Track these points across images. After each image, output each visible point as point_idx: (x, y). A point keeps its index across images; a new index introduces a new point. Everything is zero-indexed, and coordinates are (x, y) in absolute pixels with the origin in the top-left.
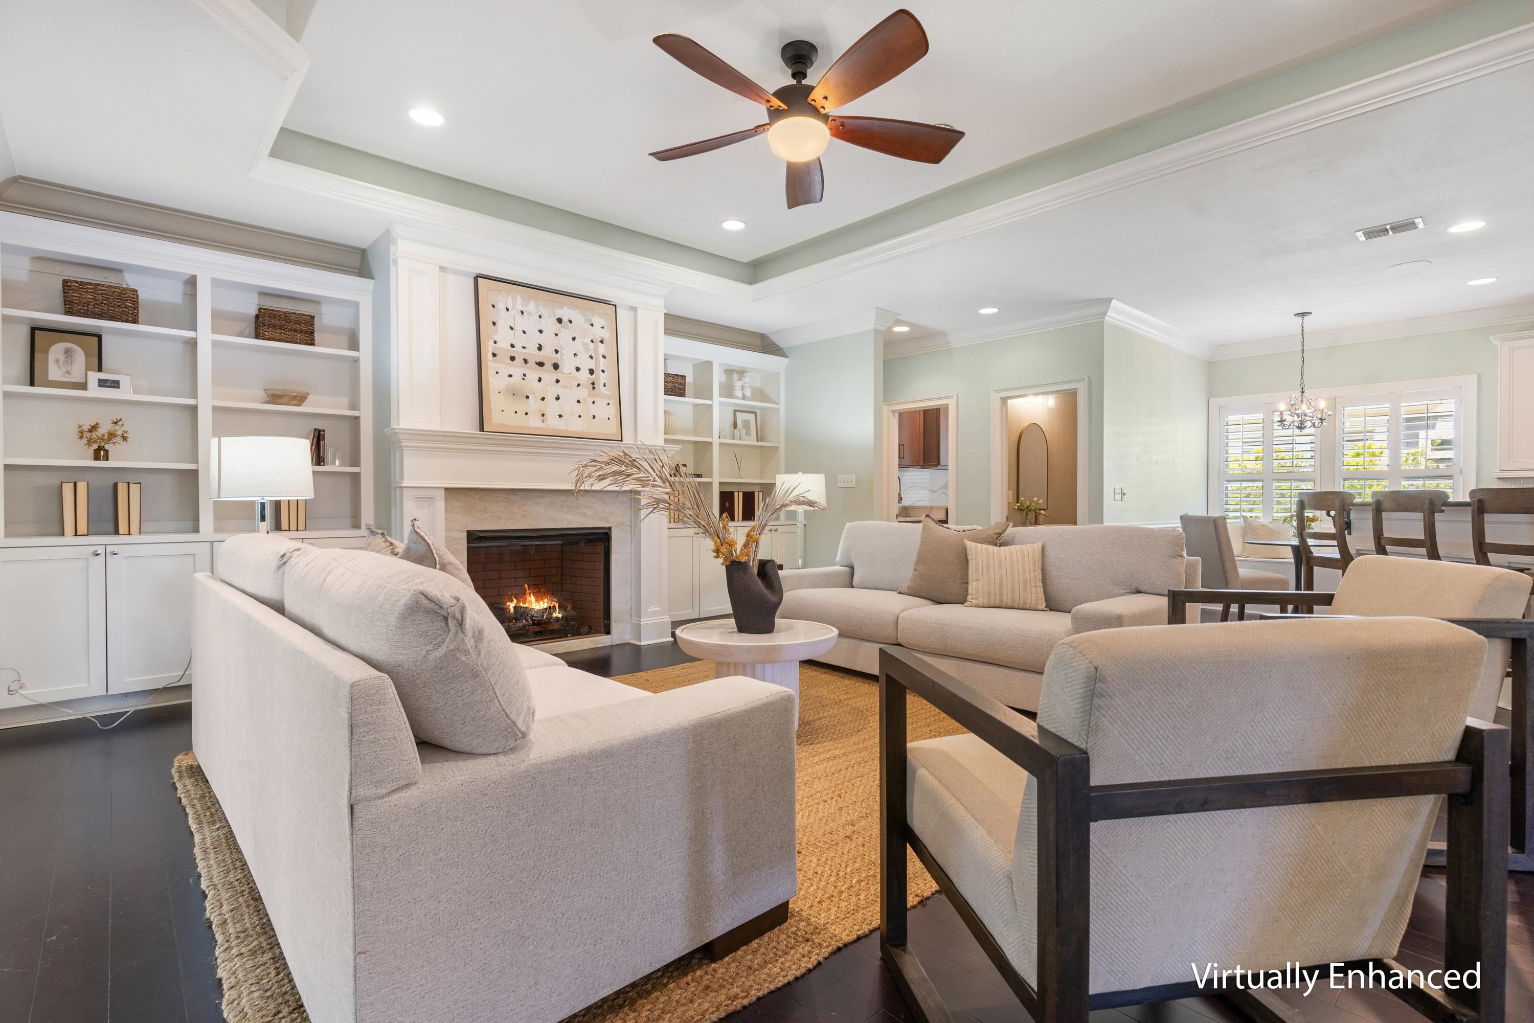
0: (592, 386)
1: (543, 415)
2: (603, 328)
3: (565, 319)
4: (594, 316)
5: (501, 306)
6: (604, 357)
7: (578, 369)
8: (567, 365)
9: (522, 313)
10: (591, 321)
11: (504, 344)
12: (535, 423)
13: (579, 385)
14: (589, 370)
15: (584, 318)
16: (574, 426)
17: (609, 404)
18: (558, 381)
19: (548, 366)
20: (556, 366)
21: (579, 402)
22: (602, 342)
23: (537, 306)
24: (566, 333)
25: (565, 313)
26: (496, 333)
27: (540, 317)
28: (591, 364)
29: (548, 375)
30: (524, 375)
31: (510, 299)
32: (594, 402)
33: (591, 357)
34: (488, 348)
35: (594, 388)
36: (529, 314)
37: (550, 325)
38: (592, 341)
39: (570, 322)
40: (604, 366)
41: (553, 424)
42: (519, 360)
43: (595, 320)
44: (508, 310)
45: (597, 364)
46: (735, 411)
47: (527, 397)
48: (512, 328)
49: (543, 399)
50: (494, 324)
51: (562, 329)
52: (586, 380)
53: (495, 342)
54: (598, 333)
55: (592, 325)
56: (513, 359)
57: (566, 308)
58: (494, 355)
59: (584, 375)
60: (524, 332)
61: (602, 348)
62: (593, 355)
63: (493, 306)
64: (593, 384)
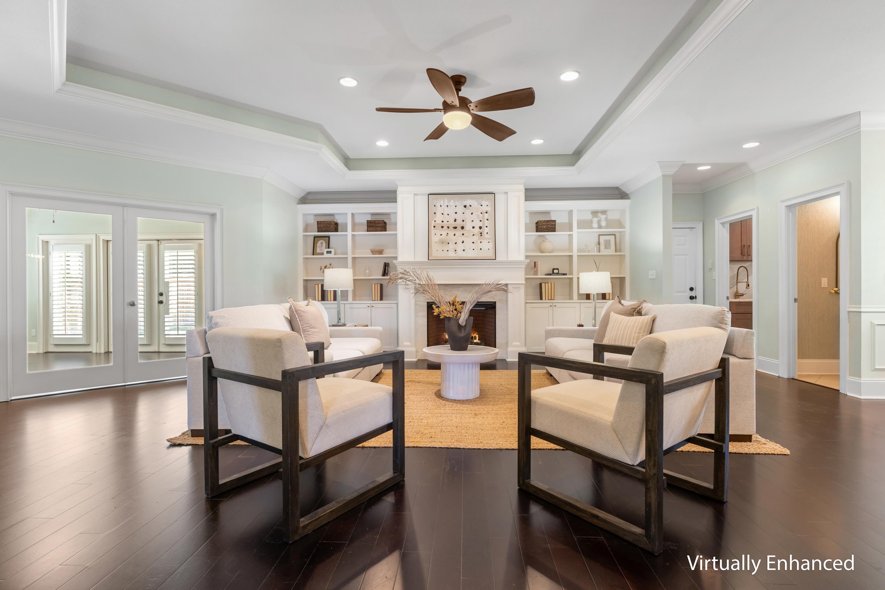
0: (480, 234)
1: (455, 251)
2: (487, 206)
3: (468, 205)
4: (482, 201)
5: (438, 205)
6: (487, 220)
7: (473, 227)
8: (468, 226)
9: (447, 206)
10: (481, 203)
11: (439, 221)
12: (452, 254)
13: (474, 235)
14: (479, 227)
15: (477, 203)
16: (471, 254)
17: (489, 242)
18: (463, 234)
19: (459, 228)
20: (463, 228)
21: (473, 243)
22: (486, 213)
23: (454, 202)
24: (468, 211)
25: (468, 203)
26: (435, 217)
27: (456, 206)
28: (481, 224)
29: (459, 232)
30: (448, 234)
31: (442, 201)
32: (481, 242)
33: (481, 221)
34: (433, 224)
35: (481, 235)
36: (451, 206)
37: (460, 209)
38: (481, 213)
39: (470, 206)
40: (487, 224)
41: (461, 254)
42: (445, 227)
43: (483, 203)
44: (441, 206)
45: (484, 224)
46: (599, 235)
47: (449, 243)
48: (443, 214)
49: (456, 243)
50: (435, 213)
51: (466, 210)
52: (477, 232)
53: (435, 221)
54: (484, 209)
55: (482, 205)
56: (442, 227)
57: (468, 200)
58: (434, 227)
59: (477, 229)
60: (448, 215)
61: (486, 216)
62: (482, 220)
63: (435, 206)
64: (481, 233)
